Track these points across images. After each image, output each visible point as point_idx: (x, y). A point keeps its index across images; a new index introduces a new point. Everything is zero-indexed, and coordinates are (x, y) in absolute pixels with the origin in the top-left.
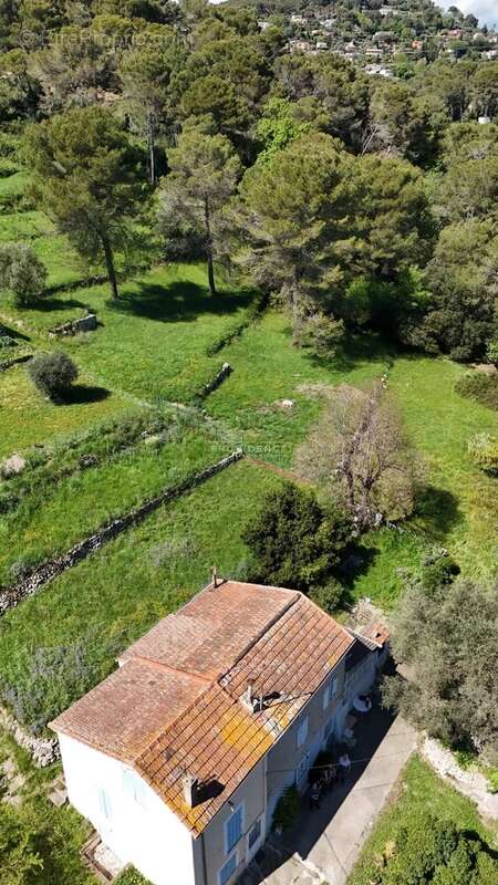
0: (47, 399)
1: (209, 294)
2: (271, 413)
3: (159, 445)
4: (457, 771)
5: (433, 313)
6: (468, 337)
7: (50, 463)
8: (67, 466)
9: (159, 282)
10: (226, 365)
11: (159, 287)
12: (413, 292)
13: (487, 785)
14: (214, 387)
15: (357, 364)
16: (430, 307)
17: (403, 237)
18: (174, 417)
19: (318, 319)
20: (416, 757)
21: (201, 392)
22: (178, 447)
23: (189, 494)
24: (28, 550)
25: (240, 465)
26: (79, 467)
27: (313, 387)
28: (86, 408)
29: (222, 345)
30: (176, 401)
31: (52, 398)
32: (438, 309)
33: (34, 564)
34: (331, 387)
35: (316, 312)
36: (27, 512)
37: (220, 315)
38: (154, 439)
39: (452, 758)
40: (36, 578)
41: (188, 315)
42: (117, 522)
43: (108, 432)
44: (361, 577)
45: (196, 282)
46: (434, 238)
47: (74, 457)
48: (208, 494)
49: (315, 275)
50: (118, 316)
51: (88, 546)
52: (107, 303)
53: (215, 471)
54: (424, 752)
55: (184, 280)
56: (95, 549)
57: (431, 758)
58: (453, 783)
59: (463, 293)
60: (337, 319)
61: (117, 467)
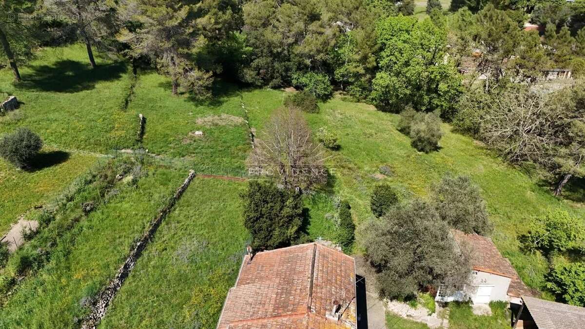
0: (19, 169)
1: (91, 67)
2: (192, 142)
3: (135, 182)
4: (413, 312)
5: (257, 60)
6: (278, 72)
7: (58, 218)
8: (73, 216)
9: (46, 63)
10: (141, 116)
11: (46, 67)
12: (242, 48)
13: (428, 312)
14: (142, 133)
15: (222, 99)
16: (253, 57)
17: (224, 13)
18: (133, 160)
19: (195, 73)
20: (388, 314)
21: (137, 137)
22: (148, 179)
23: (175, 210)
24: (84, 286)
25: (196, 181)
26: (83, 214)
27: (206, 119)
28: (57, 168)
29: (127, 103)
30: (124, 148)
31: (23, 168)
32: (258, 57)
33: (96, 294)
34: (216, 117)
35: (191, 69)
36: (63, 259)
37: (112, 81)
38: (129, 178)
39: (408, 306)
40: (101, 304)
41: (86, 84)
42: (139, 244)
43: (90, 182)
44: (309, 227)
45: (75, 59)
46: (240, 13)
47: (76, 207)
48: (188, 206)
49: (187, 44)
50: (33, 94)
51: (126, 267)
52: (15, 85)
53: (184, 189)
54: (390, 310)
55: (65, 58)
56: (132, 267)
57: (396, 311)
58: (411, 318)
59: (270, 45)
60: (207, 71)
61: (112, 205)
